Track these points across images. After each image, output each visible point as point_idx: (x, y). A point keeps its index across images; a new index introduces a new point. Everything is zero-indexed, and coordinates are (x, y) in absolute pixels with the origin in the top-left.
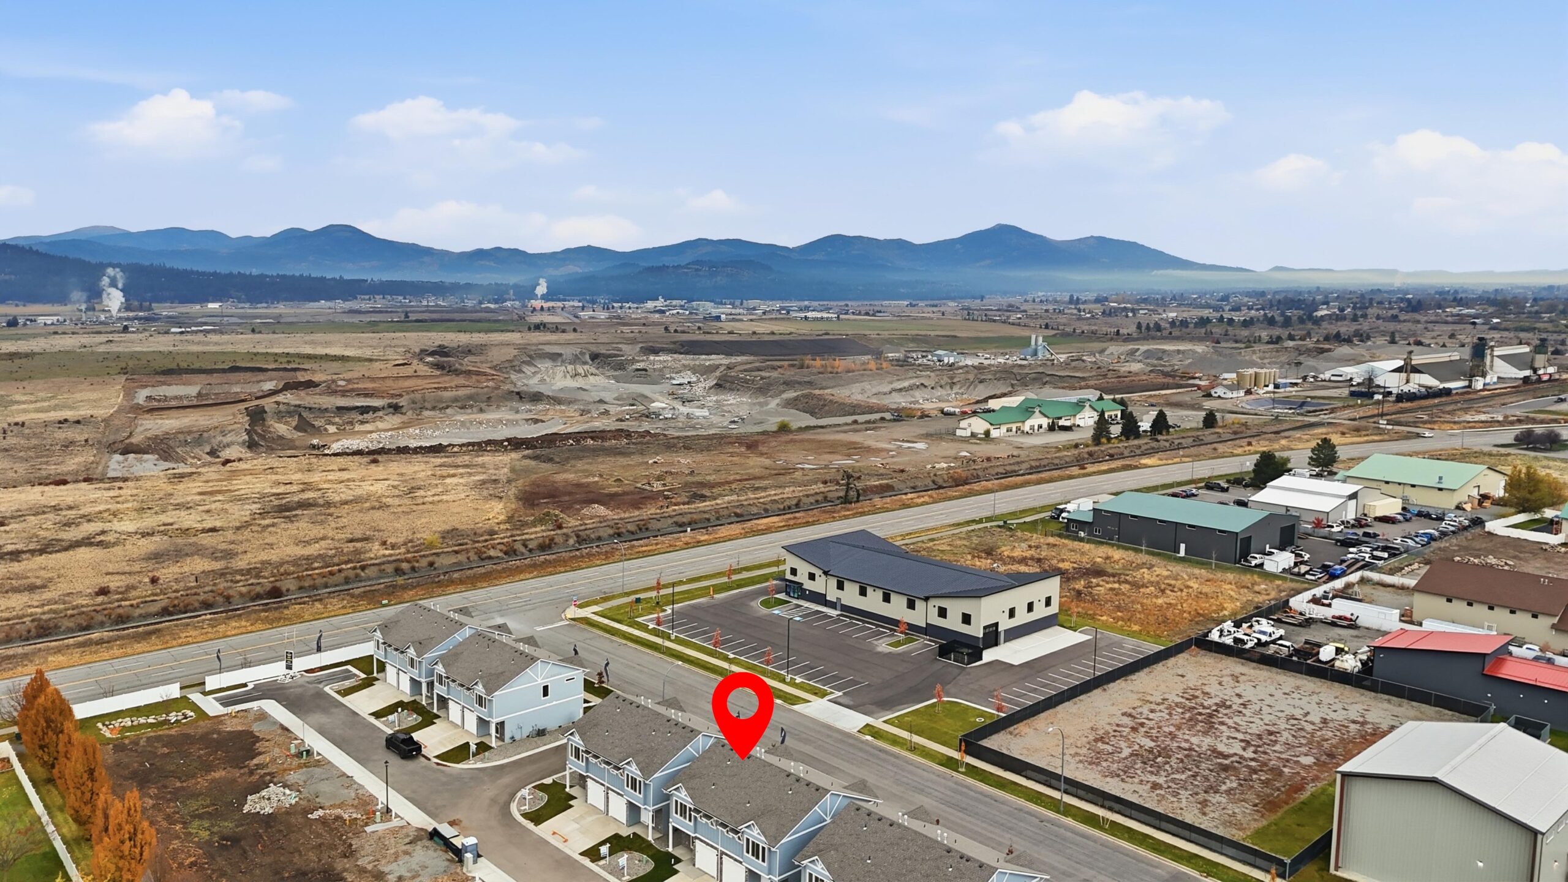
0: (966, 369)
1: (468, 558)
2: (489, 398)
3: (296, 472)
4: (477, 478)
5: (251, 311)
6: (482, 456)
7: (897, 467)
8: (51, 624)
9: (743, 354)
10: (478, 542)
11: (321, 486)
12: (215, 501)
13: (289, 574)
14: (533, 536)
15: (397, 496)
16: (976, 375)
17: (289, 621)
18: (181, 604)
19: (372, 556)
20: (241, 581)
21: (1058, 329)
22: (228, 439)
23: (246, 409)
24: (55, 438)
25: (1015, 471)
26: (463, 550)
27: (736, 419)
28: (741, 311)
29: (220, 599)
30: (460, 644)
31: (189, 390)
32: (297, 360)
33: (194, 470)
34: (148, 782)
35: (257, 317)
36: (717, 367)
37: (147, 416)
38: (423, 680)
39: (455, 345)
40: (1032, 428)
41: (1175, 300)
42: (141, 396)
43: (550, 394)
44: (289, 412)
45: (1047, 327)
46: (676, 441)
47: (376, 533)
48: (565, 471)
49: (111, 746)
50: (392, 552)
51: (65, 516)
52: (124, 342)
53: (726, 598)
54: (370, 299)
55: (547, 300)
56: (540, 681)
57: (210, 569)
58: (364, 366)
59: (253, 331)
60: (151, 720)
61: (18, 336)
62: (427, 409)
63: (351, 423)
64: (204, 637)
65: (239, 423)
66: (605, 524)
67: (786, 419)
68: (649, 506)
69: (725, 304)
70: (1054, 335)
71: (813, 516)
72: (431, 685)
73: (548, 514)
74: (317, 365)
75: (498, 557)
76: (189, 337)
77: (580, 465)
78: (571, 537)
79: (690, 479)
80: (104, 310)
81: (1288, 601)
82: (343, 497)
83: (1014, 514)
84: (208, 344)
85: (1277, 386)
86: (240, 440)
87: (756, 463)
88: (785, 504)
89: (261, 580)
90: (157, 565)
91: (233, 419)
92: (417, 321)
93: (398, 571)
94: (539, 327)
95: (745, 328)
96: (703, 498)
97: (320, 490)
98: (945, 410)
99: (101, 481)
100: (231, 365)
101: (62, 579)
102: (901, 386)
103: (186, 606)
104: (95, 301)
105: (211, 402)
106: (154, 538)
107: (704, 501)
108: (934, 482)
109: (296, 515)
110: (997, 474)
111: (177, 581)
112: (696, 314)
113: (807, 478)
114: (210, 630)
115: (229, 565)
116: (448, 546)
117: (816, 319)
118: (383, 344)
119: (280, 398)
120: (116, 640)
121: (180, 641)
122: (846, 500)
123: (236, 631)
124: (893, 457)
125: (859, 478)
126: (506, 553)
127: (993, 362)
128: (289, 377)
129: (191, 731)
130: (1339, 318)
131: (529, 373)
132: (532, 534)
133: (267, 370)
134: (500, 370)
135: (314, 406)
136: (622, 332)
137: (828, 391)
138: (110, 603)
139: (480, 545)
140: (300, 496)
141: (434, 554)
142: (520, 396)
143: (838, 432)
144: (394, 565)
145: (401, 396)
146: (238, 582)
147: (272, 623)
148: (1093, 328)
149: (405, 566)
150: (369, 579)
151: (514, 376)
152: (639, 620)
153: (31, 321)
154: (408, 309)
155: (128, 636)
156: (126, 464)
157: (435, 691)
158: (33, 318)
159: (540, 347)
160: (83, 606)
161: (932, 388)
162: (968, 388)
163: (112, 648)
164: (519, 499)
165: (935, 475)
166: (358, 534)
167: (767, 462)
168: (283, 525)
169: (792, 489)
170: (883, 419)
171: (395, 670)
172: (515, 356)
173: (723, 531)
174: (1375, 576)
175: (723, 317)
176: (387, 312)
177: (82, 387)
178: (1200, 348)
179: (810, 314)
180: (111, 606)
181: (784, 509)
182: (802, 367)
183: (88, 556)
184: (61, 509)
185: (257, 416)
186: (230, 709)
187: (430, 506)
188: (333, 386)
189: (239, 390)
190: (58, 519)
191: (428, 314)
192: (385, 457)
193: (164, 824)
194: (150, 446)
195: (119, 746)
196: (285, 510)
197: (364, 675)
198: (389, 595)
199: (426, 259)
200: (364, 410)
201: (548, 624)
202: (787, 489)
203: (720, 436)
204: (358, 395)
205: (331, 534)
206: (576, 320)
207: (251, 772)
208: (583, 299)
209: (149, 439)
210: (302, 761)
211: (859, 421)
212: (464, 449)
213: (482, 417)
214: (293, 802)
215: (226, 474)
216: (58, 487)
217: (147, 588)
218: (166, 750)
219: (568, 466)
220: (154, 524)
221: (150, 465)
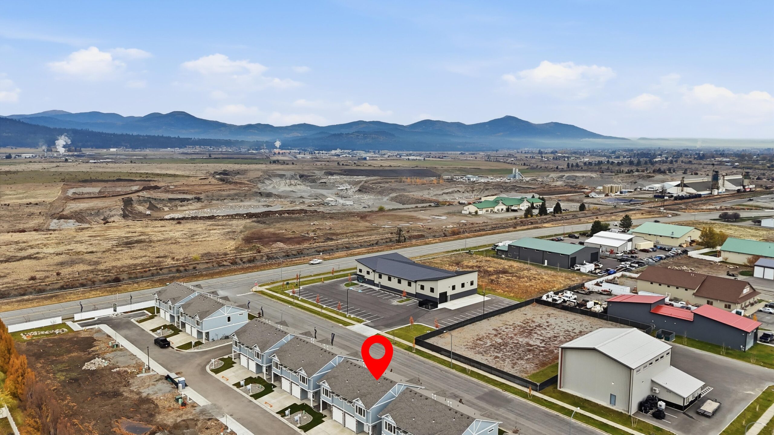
0: (479, 184)
1: (213, 265)
2: (245, 195)
3: (139, 227)
4: (227, 230)
5: (132, 152)
6: (232, 221)
7: (429, 227)
8: (6, 293)
9: (374, 176)
10: (219, 258)
11: (149, 234)
12: (95, 240)
13: (125, 272)
14: (246, 256)
15: (185, 238)
16: (484, 187)
17: (120, 292)
18: (70, 285)
19: (166, 264)
20: (100, 274)
21: (530, 166)
22: (113, 213)
23: (123, 199)
24: (24, 211)
25: (484, 229)
26: (211, 262)
27: (366, 206)
28: (377, 156)
29: (89, 283)
30: (192, 299)
31: (95, 189)
32: (151, 176)
33: (91, 226)
34: (40, 357)
35: (134, 155)
36: (361, 181)
37: (72, 202)
38: (175, 315)
39: (232, 170)
40: (498, 210)
41: (590, 153)
42: (70, 193)
43: (277, 193)
44: (145, 201)
45: (524, 164)
46: (327, 215)
47: (171, 254)
48: (270, 228)
49: (26, 343)
50: (176, 262)
51: (20, 246)
52: (65, 166)
53: (330, 282)
54: (193, 148)
55: (282, 149)
56: (226, 315)
57: (87, 269)
58: (184, 179)
59: (131, 162)
60: (47, 333)
61: (11, 163)
62: (214, 200)
63: (176, 206)
64: (78, 298)
65: (118, 205)
66: (282, 251)
67: (384, 206)
68: (305, 243)
69: (370, 152)
70: (527, 169)
71: (381, 248)
72: (179, 317)
73: (255, 246)
74: (161, 179)
75: (227, 265)
76: (98, 165)
77: (278, 225)
78: (264, 257)
79: (329, 232)
80: (57, 151)
81: (584, 284)
82: (159, 238)
83: (475, 248)
84: (107, 168)
85: (621, 193)
86: (119, 213)
87: (363, 225)
88: (371, 243)
89: (110, 274)
90: (61, 268)
91: (117, 204)
92: (215, 158)
94: (274, 162)
95: (377, 164)
96: (332, 240)
98: (461, 202)
99: (44, 231)
100: (118, 178)
101: (14, 273)
102: (448, 192)
103: (72, 286)
104: (52, 147)
105: (106, 195)
106: (62, 256)
108: (444, 234)
109: (134, 246)
110: (475, 230)
111: (69, 274)
112: (355, 157)
113: (385, 231)
114: (81, 295)
115: (97, 268)
116: (204, 260)
117: (413, 160)
118: (197, 169)
119: (140, 194)
120: (35, 300)
121: (66, 300)
122: (398, 241)
123: (94, 296)
124: (428, 222)
125: (408, 232)
126: (232, 263)
127: (494, 181)
128: (146, 184)
129: (64, 337)
130: (664, 162)
131: (268, 184)
132: (245, 255)
133: (135, 181)
134: (253, 182)
135: (157, 198)
136: (316, 165)
137: (412, 193)
139: (219, 260)
140: (138, 238)
141: (196, 263)
142: (261, 194)
143: (407, 211)
144: (176, 268)
145: (201, 193)
146: (99, 275)
147: (112, 292)
148: (546, 165)
149: (181, 268)
150: (163, 274)
151: (259, 185)
152: (286, 291)
153: (19, 156)
154: (212, 153)
156: (59, 224)
157: (180, 320)
159: (275, 171)
160: (22, 285)
162: (481, 192)
163: (33, 303)
164: (243, 239)
165: (445, 231)
166: (162, 255)
167: (367, 224)
168: (126, 251)
169: (375, 236)
170: (430, 205)
171: (164, 311)
172: (261, 175)
173: (337, 254)
174: (628, 274)
175: (368, 158)
177: (40, 188)
179: (411, 158)
180: (36, 285)
181: (370, 245)
182: (400, 182)
183: (28, 263)
184: (19, 243)
185: (128, 202)
186: (84, 328)
187: (200, 243)
188: (168, 189)
189: (120, 190)
190: (17, 247)
191: (222, 155)
192: (185, 221)
193: (45, 374)
194: (72, 216)
195: (29, 343)
196: (129, 244)
197: (150, 314)
198: (171, 281)
199: (222, 128)
200: (183, 200)
201: (242, 294)
202: (373, 236)
203: (351, 213)
204: (180, 193)
205: (148, 255)
206: (295, 159)
207: (89, 354)
208: (301, 149)
209: (72, 212)
210: (114, 349)
211: (419, 207)
212: (224, 217)
213: (241, 204)
214: (106, 365)
215: (105, 228)
216: (21, 234)
217: (54, 277)
218: (51, 345)
219: (272, 226)
220: (63, 250)
221: (71, 224)
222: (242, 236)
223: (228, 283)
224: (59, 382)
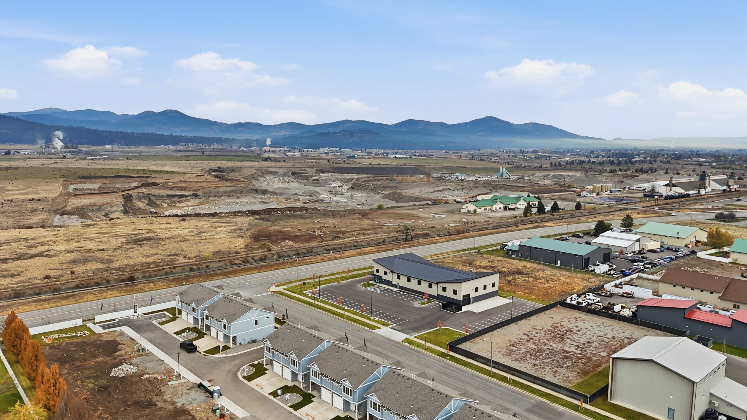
0: (469, 182)
1: (225, 264)
2: (242, 192)
3: (145, 224)
4: (232, 228)
6: (236, 218)
7: (432, 226)
8: (21, 292)
9: (365, 173)
10: (230, 257)
11: (156, 231)
12: (104, 237)
13: (138, 270)
14: (257, 254)
15: (193, 236)
16: (474, 185)
17: (137, 291)
18: (85, 284)
19: (179, 262)
20: (115, 273)
21: (514, 165)
22: (114, 209)
23: (123, 195)
24: (28, 207)
25: (487, 228)
26: (223, 260)
27: (360, 203)
28: (365, 154)
29: (104, 281)
30: (217, 301)
31: (95, 186)
32: (148, 173)
33: (95, 223)
34: (65, 362)
35: (130, 152)
36: (352, 179)
37: (74, 198)
38: (199, 318)
39: (226, 167)
40: (496, 209)
41: (569, 152)
42: (71, 188)
43: (272, 190)
44: (144, 197)
45: (508, 163)
46: (328, 212)
47: (182, 252)
48: (275, 225)
49: (48, 347)
50: (189, 261)
51: (30, 243)
52: (63, 163)
53: (346, 283)
54: (186, 145)
55: (272, 147)
56: (253, 318)
57: (100, 267)
58: (181, 176)
59: (128, 159)
60: (68, 335)
61: (11, 159)
62: (211, 196)
63: (175, 203)
64: (96, 298)
65: (119, 202)
66: (291, 249)
67: (382, 203)
68: (313, 241)
69: (358, 150)
70: (512, 167)
71: (390, 247)
72: (202, 320)
73: (264, 244)
74: (158, 175)
75: (240, 264)
76: (96, 161)
77: (282, 223)
78: (275, 255)
79: (334, 229)
80: (54, 148)
81: (603, 286)
82: (167, 236)
83: (483, 247)
84: (105, 164)
85: (611, 192)
86: (120, 209)
87: (366, 223)
88: (378, 241)
89: (125, 273)
90: (74, 266)
91: (117, 200)
92: (208, 156)
93: (191, 270)
94: (267, 159)
95: (366, 162)
96: (339, 238)
97: (156, 232)
98: (457, 200)
99: (49, 227)
100: (116, 174)
101: (27, 272)
102: (439, 189)
103: (87, 284)
104: (49, 144)
105: (105, 191)
106: (73, 253)
107: (340, 240)
108: (448, 232)
109: (143, 244)
110: (478, 229)
111: (83, 273)
112: (343, 155)
113: (389, 230)
114: (99, 295)
115: (110, 266)
116: (216, 258)
117: (400, 158)
118: (192, 166)
119: (140, 190)
120: (52, 299)
121: (84, 300)
122: (406, 240)
123: (112, 296)
124: (430, 221)
125: (413, 230)
126: (243, 262)
127: (482, 179)
128: (144, 181)
129: (87, 340)
130: (643, 162)
131: (261, 181)
133: (133, 177)
134: (248, 179)
135: (156, 194)
136: (307, 162)
137: (404, 191)
138: (50, 283)
139: (231, 258)
140: (146, 235)
141: (209, 262)
142: (257, 191)
143: (406, 209)
144: (189, 267)
145: (198, 190)
146: (113, 274)
147: (129, 292)
148: (530, 164)
149: (195, 267)
150: (177, 273)
151: (254, 182)
152: (304, 292)
153: (17, 152)
154: (204, 150)
155: (58, 298)
156: (63, 220)
157: (205, 323)
158: (18, 151)
159: (267, 169)
160: (37, 284)
161: (453, 190)
162: (470, 190)
163: (50, 303)
164: (251, 237)
165: (449, 229)
166: (173, 253)
167: (370, 222)
168: (137, 248)
169: (381, 234)
170: (427, 204)
171: (186, 313)
172: (255, 173)
173: (347, 253)
174: (643, 275)
175: (356, 156)
176: (194, 151)
177: (42, 183)
178: (578, 174)
179: (397, 156)
180: (51, 284)
181: (377, 244)
182: (392, 180)
183: (41, 261)
184: (28, 240)
185: (128, 199)
186: (106, 331)
187: (208, 241)
188: (166, 185)
189: (119, 186)
190: (27, 244)
191: (214, 153)
192: (189, 218)
193: (72, 381)
194: (75, 211)
195: (52, 347)
196: (138, 241)
197: (171, 316)
198: (186, 280)
199: (213, 127)
200: (181, 196)
201: (261, 294)
202: (379, 235)
203: (351, 211)
204: (178, 189)
205: (160, 252)
206: (286, 157)
207: (115, 358)
208: (290, 147)
209: (74, 208)
210: (140, 354)
211: (416, 205)
212: (227, 215)
213: (238, 200)
214: (134, 371)
215: (112, 225)
216: (28, 230)
217: (69, 276)
218: (75, 349)
219: (276, 223)
220: (74, 247)
221: (75, 220)
222: (249, 234)
223: (243, 282)
224: (89, 390)
